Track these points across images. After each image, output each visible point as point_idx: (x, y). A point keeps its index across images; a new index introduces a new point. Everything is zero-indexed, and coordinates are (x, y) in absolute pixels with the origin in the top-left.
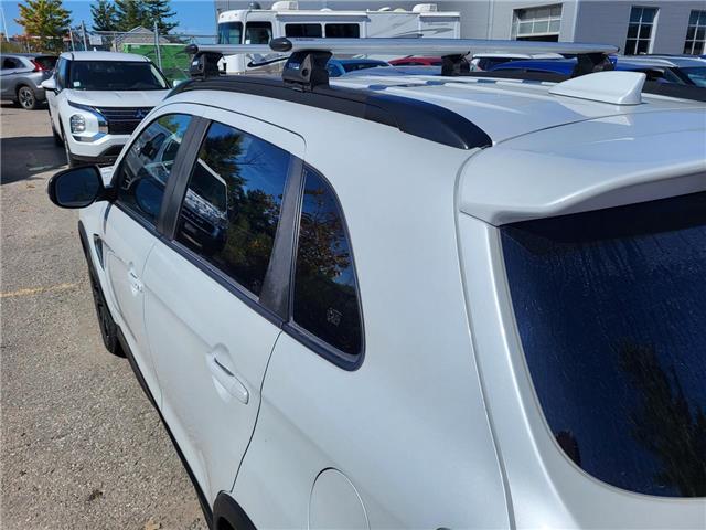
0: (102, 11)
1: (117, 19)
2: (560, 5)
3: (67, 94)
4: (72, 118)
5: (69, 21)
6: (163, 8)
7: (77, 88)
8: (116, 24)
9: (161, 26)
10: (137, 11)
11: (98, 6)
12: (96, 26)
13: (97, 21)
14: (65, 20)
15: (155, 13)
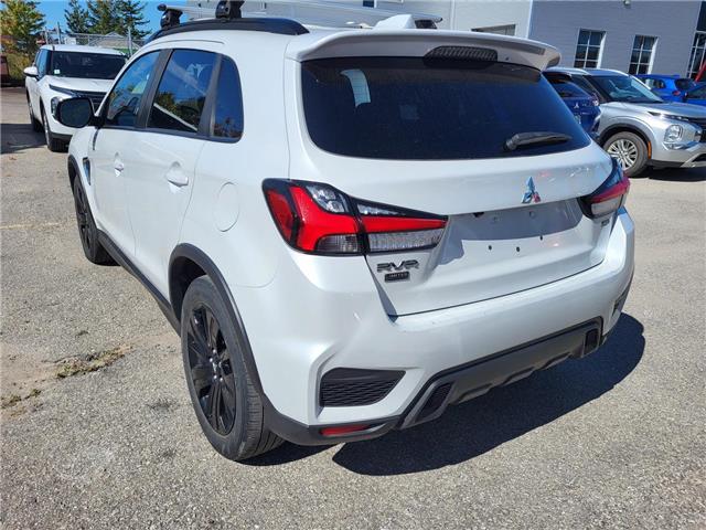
0: (75, 16)
1: (90, 24)
2: (514, 26)
3: (48, 80)
4: (52, 100)
5: (42, 24)
6: (137, 16)
7: (57, 75)
8: (89, 30)
9: (134, 33)
10: (111, 18)
11: (72, 11)
12: (69, 30)
13: (71, 25)
14: (38, 23)
15: (129, 20)
